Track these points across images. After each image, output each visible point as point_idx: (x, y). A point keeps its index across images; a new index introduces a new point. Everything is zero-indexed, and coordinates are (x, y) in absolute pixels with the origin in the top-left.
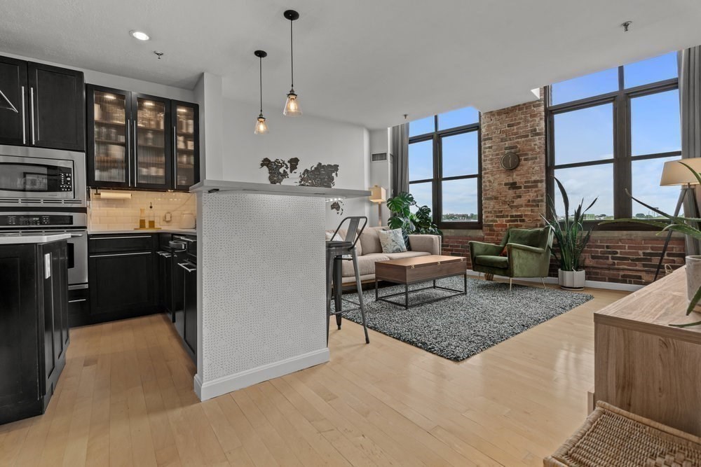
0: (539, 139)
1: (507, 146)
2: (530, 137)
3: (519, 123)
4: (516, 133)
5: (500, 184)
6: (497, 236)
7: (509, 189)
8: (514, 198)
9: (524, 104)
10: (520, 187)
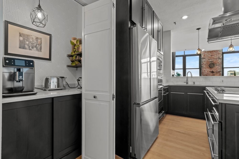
0: (220, 60)
1: (210, 61)
2: (218, 59)
3: (214, 55)
4: (213, 58)
5: (208, 71)
7: (211, 73)
9: (216, 50)
10: (214, 73)
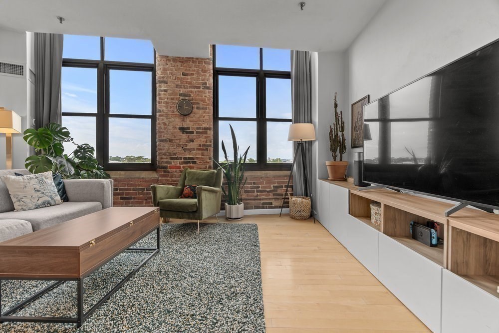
0: (209, 92)
1: (181, 92)
2: (201, 89)
3: (192, 74)
4: (190, 83)
5: (175, 128)
6: (172, 177)
7: (183, 133)
8: (187, 141)
9: (197, 59)
10: (192, 133)
